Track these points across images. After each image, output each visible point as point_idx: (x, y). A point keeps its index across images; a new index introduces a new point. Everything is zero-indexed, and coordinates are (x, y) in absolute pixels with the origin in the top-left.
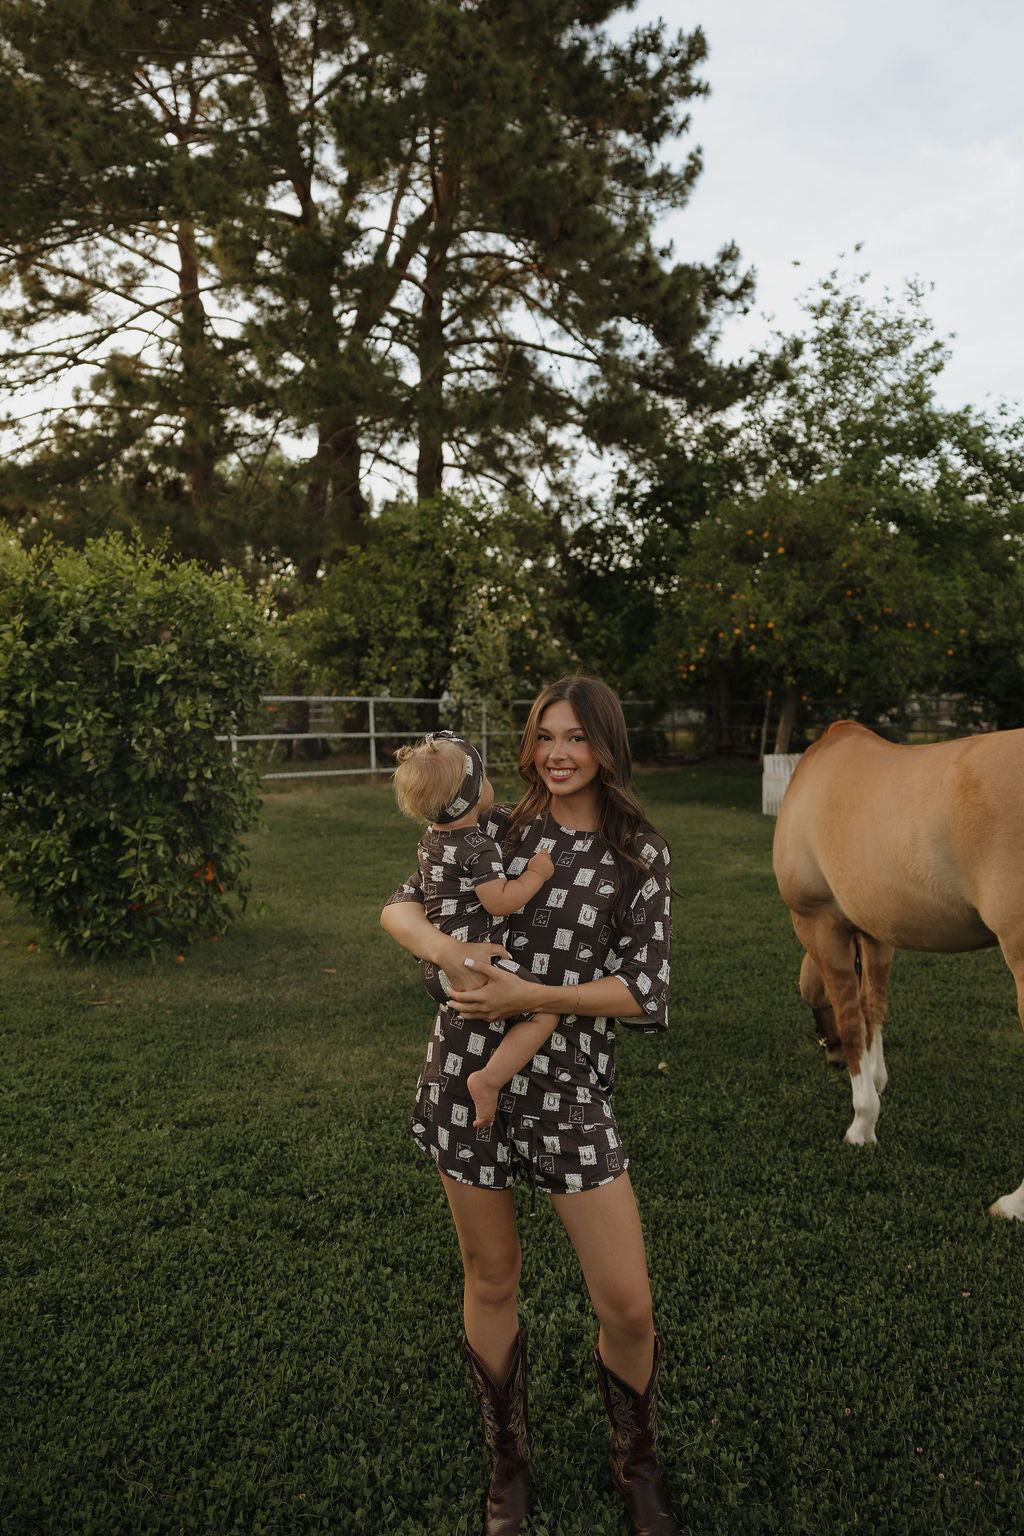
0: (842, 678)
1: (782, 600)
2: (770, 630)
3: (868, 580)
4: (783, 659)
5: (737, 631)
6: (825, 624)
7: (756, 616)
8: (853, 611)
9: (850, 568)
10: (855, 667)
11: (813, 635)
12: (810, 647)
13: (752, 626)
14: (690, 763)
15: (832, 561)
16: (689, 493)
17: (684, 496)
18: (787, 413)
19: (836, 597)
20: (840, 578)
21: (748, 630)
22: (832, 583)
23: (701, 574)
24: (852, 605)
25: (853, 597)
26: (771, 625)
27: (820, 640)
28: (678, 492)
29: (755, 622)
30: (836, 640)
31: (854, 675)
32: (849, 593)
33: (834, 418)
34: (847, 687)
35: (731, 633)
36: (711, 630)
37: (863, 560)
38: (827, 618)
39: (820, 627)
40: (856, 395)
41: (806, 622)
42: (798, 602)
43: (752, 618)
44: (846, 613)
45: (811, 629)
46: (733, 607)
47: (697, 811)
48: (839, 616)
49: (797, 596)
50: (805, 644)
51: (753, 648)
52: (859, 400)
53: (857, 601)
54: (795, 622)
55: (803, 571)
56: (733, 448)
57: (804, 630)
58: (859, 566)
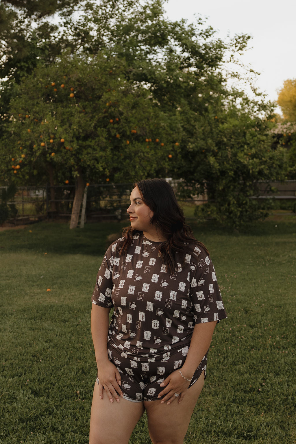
0: (107, 172)
1: (71, 125)
2: (63, 143)
3: (121, 114)
4: (72, 161)
5: (42, 144)
6: (97, 139)
7: (54, 134)
8: (113, 132)
9: (110, 106)
10: (115, 165)
11: (90, 146)
12: (88, 153)
13: (51, 141)
14: (33, 223)
15: (100, 102)
16: (26, 62)
17: (22, 64)
18: (86, 18)
19: (103, 123)
20: (105, 112)
21: (49, 144)
22: (100, 114)
23: (22, 109)
24: (113, 128)
25: (114, 123)
26: (62, 140)
27: (94, 149)
28: (19, 61)
29: (54, 138)
30: (103, 149)
31: (116, 170)
32: (111, 121)
33: (112, 22)
34: (112, 177)
35: (39, 145)
36: (28, 143)
37: (118, 101)
38: (98, 136)
39: (93, 141)
40: (124, 11)
41: (86, 138)
42: (80, 126)
43: (52, 136)
44: (109, 132)
45: (88, 143)
46: (41, 129)
47: (23, 256)
48: (105, 135)
49: (79, 122)
50: (85, 152)
51: (53, 154)
52: (126, 14)
53: (116, 126)
54: (78, 138)
55: (84, 108)
56: (55, 37)
57: (84, 143)
58: (115, 105)
